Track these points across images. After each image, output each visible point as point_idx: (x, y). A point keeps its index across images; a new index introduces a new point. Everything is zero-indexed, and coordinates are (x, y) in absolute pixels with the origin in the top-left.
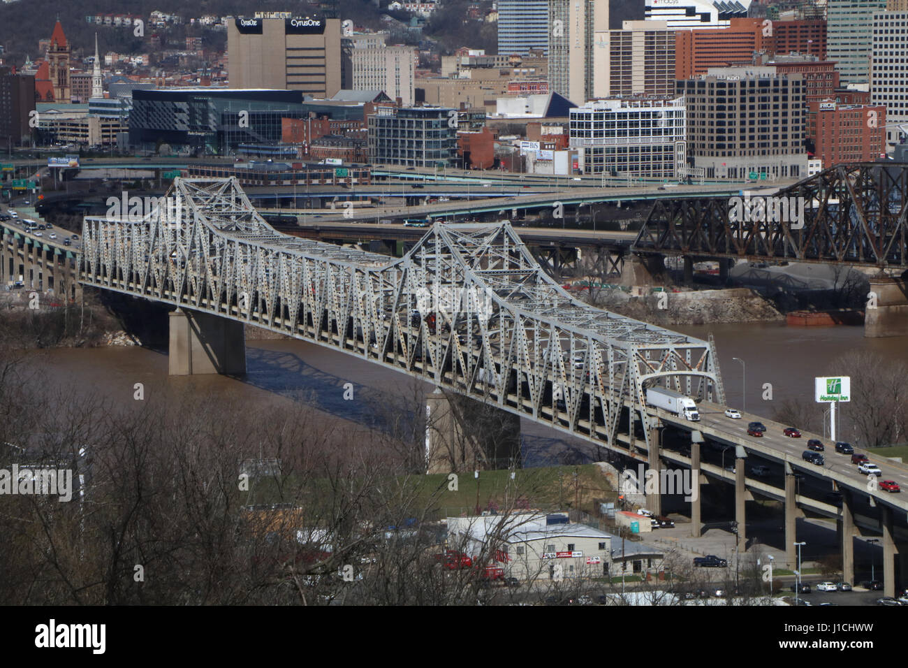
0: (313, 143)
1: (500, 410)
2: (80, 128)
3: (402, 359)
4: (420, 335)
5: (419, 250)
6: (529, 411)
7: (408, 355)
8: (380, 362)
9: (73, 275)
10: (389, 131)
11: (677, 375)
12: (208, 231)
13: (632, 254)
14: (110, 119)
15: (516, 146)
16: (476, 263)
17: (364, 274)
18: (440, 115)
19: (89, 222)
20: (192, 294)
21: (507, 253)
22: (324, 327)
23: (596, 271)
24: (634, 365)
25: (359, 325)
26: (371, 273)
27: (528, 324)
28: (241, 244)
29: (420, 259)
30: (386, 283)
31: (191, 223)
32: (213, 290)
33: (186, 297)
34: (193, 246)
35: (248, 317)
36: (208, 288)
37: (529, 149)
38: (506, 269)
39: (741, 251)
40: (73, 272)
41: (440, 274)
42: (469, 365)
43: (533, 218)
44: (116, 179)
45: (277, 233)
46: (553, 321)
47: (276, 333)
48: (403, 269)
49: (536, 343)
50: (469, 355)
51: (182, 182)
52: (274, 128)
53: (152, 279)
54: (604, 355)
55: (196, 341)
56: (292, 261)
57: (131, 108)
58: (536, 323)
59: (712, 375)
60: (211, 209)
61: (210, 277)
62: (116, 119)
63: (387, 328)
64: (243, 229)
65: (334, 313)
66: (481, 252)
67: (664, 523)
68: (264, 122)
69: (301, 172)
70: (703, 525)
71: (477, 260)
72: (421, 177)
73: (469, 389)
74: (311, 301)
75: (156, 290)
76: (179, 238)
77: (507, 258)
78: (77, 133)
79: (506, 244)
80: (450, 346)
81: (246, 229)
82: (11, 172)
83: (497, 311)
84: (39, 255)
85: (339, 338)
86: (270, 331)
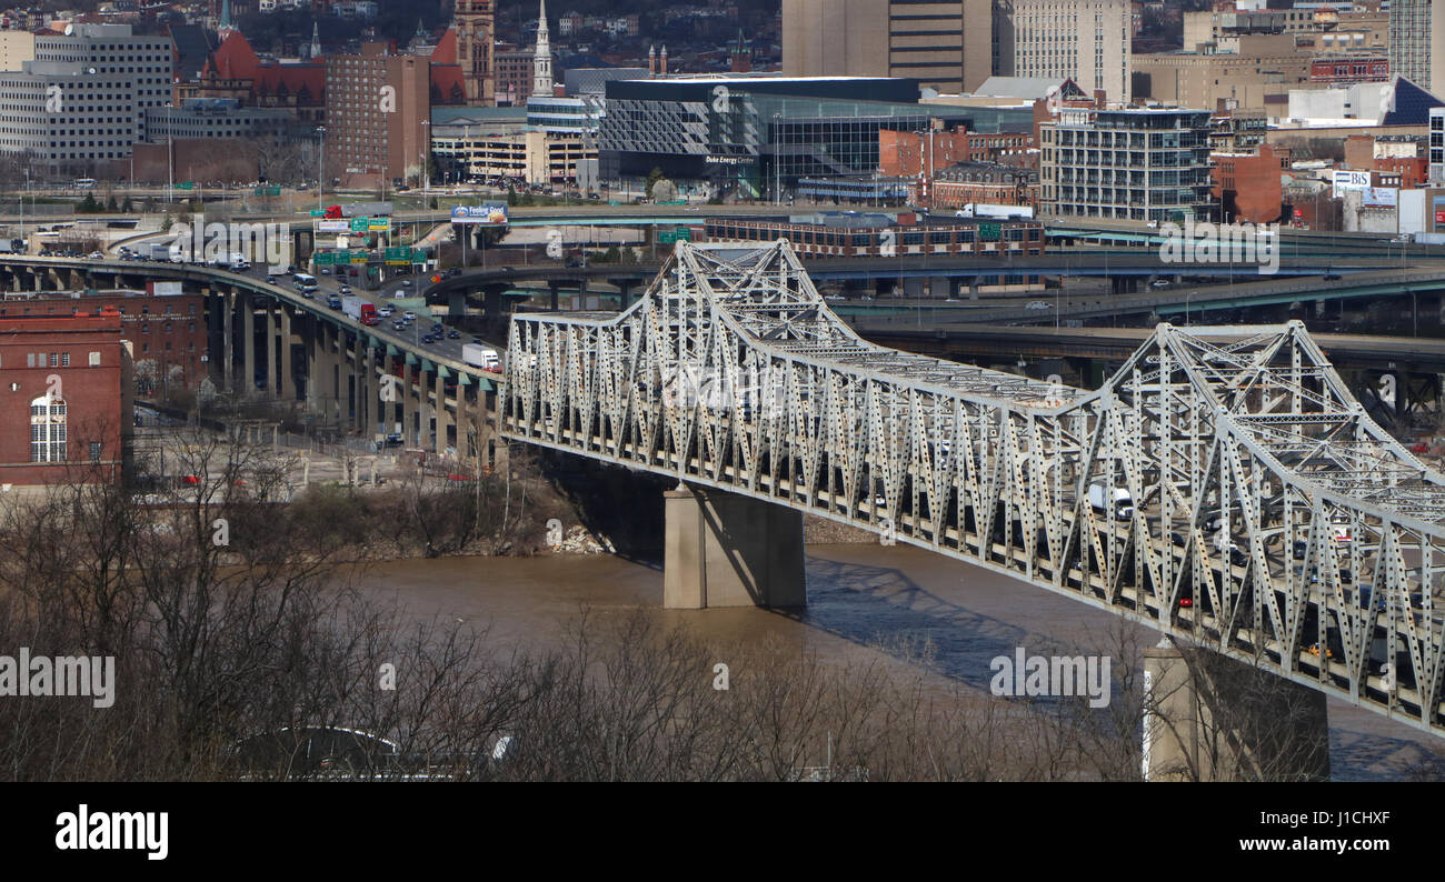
0: (938, 176)
1: (1285, 681)
2: (511, 151)
3: (1096, 582)
4: (1132, 536)
5: (1130, 375)
6: (1343, 683)
7: (1109, 574)
8: (1055, 586)
9: (490, 422)
10: (1080, 153)
12: (736, 341)
14: (565, 135)
15: (1324, 180)
16: (1236, 402)
17: (1026, 421)
18: (1178, 122)
19: (521, 323)
20: (707, 457)
21: (1299, 383)
22: (950, 519)
25: (1016, 518)
26: (1038, 419)
28: (796, 364)
29: (1131, 393)
30: (1067, 439)
31: (706, 326)
32: (745, 450)
33: (695, 463)
35: (809, 499)
36: (735, 446)
37: (1350, 186)
38: (1297, 412)
40: (491, 415)
41: (1168, 422)
42: (1226, 594)
43: (1358, 318)
44: (574, 245)
45: (862, 344)
46: (1389, 511)
47: (862, 531)
48: (1099, 412)
49: (1355, 554)
50: (1226, 576)
51: (689, 250)
52: (865, 148)
53: (634, 430)
55: (713, 545)
56: (892, 396)
57: (602, 113)
58: (1354, 516)
60: (742, 299)
61: (740, 428)
62: (577, 135)
63: (1068, 523)
65: (969, 493)
66: (1249, 379)
68: (846, 138)
69: (914, 230)
71: (1240, 395)
72: (1141, 239)
73: (1225, 640)
74: (925, 472)
76: (682, 354)
77: (1298, 392)
78: (505, 161)
79: (1297, 365)
80: (1189, 557)
81: (807, 336)
82: (384, 234)
83: (1278, 492)
84: (431, 385)
85: (979, 541)
86: (852, 528)
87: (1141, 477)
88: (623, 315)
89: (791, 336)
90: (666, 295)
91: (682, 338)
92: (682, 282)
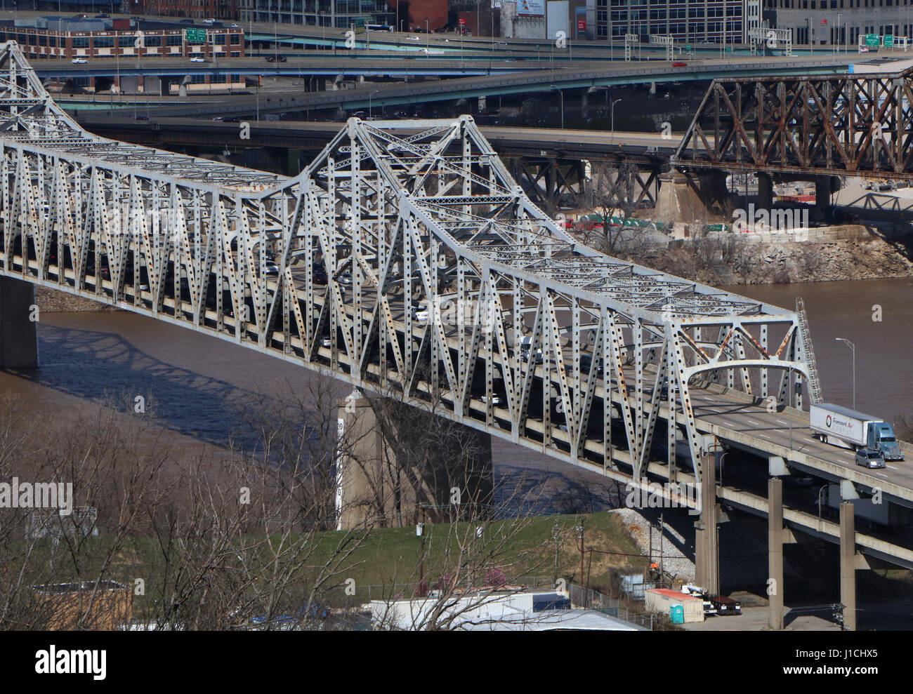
1: (458, 425)
3: (296, 343)
4: (327, 303)
5: (325, 163)
6: (506, 426)
7: (308, 336)
8: (260, 347)
11: (745, 367)
13: (673, 171)
16: (416, 186)
17: (234, 203)
21: (469, 169)
22: (168, 290)
23: (616, 198)
24: (676, 351)
25: (226, 288)
26: (245, 202)
27: (504, 284)
28: (26, 153)
29: (326, 179)
30: (271, 219)
35: (40, 273)
38: (467, 194)
39: (851, 163)
41: (358, 204)
42: (408, 352)
43: (514, 112)
45: (87, 135)
46: (544, 279)
47: (88, 300)
48: (298, 195)
49: (517, 316)
50: (408, 336)
54: (628, 334)
56: (114, 181)
58: (515, 282)
59: (802, 366)
63: (271, 293)
64: (30, 129)
65: (184, 267)
66: (426, 167)
67: (724, 608)
69: (128, 34)
70: (787, 610)
71: (419, 181)
72: (328, 43)
73: (407, 391)
74: (145, 249)
77: (468, 177)
79: (467, 154)
80: (377, 321)
83: (452, 263)
85: (194, 308)
86: (78, 297)
87: (335, 251)
89: (21, 128)
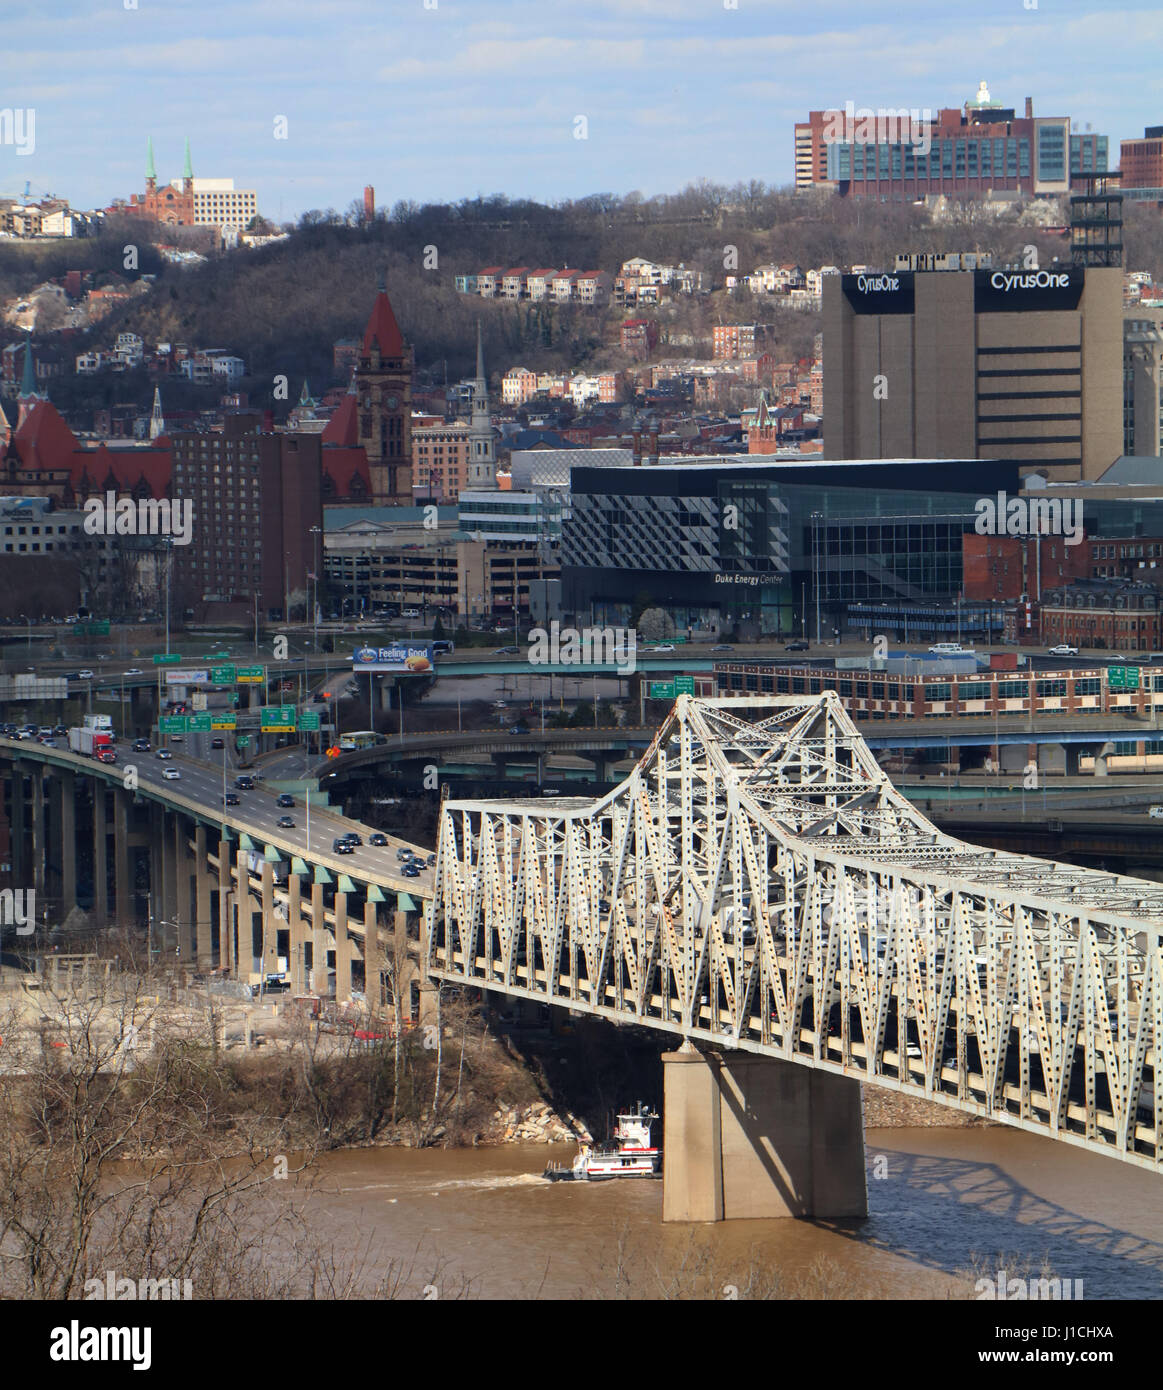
0: (1048, 599)
2: (436, 569)
9: (413, 956)
12: (764, 838)
14: (513, 545)
19: (457, 815)
20: (723, 1004)
22: (1075, 1092)
28: (850, 871)
31: (720, 817)
32: (778, 994)
33: (706, 1012)
34: (726, 876)
35: (871, 1064)
36: (764, 988)
40: (415, 946)
44: (528, 702)
45: (946, 841)
47: (946, 1108)
51: (696, 709)
52: (943, 561)
53: (618, 966)
55: (735, 1134)
56: (988, 916)
57: (567, 514)
60: (772, 779)
61: (770, 963)
62: (530, 545)
64: (856, 832)
65: (1102, 1055)
69: (1015, 677)
74: (1039, 1024)
75: (630, 995)
76: (687, 857)
78: (429, 583)
81: (865, 831)
82: (259, 687)
84: (329, 903)
85: (1117, 1123)
86: (930, 1103)
88: (601, 802)
89: (842, 831)
90: (663, 773)
91: (687, 834)
92: (686, 753)
